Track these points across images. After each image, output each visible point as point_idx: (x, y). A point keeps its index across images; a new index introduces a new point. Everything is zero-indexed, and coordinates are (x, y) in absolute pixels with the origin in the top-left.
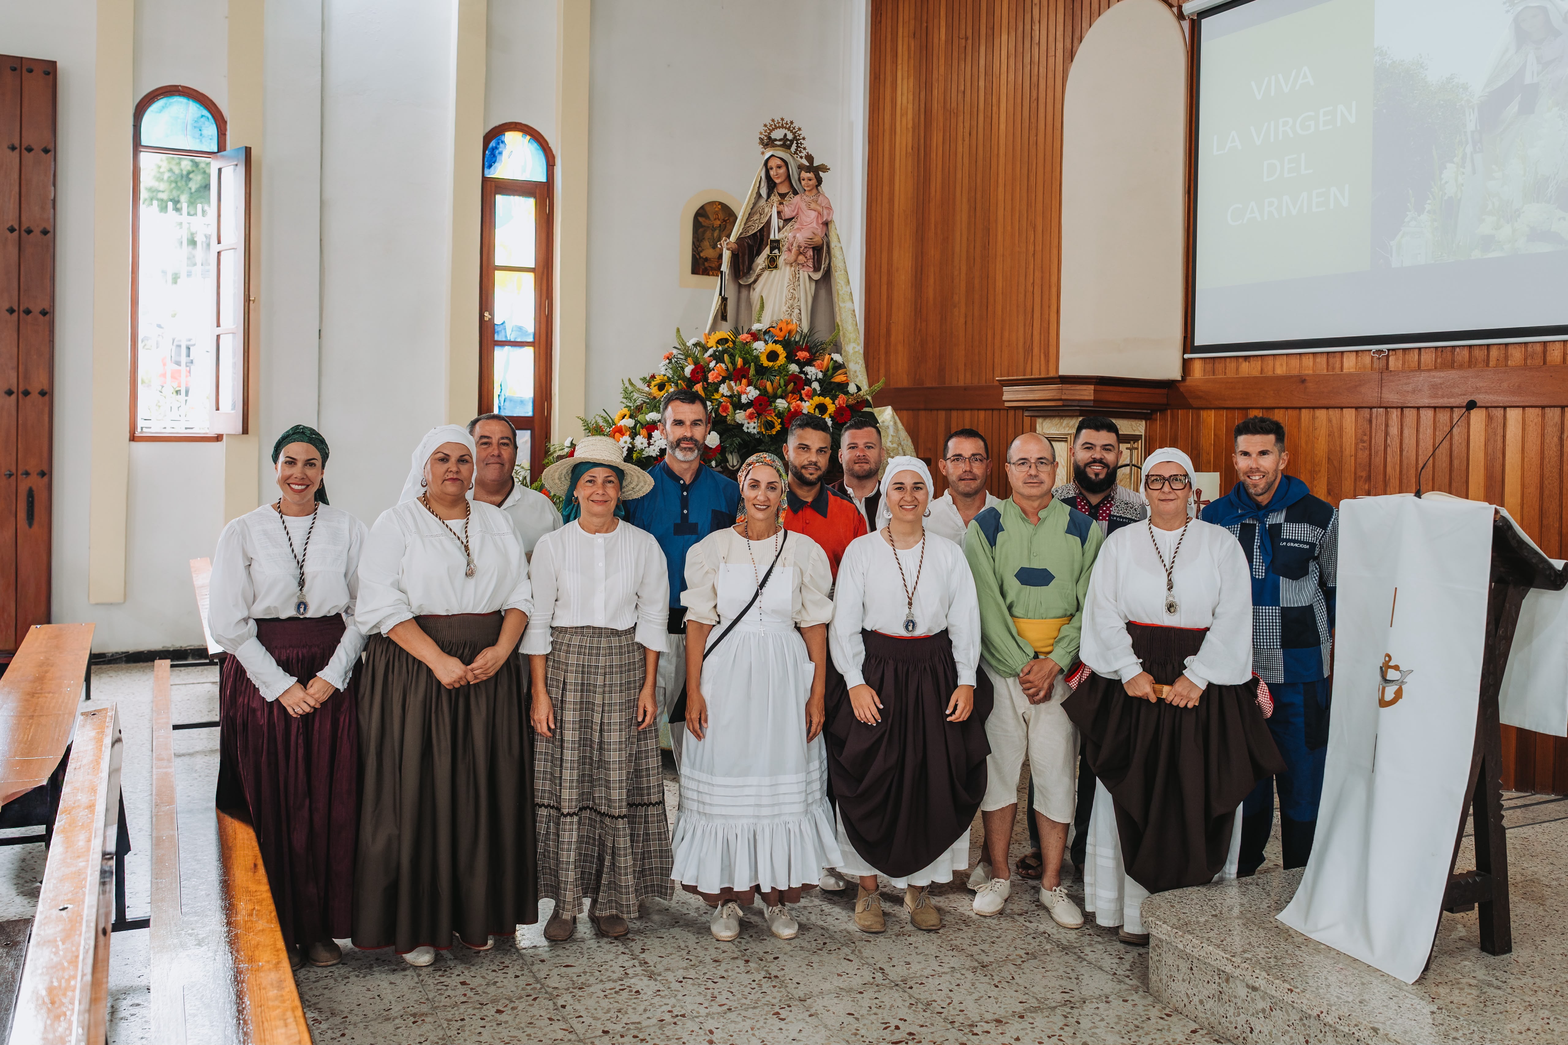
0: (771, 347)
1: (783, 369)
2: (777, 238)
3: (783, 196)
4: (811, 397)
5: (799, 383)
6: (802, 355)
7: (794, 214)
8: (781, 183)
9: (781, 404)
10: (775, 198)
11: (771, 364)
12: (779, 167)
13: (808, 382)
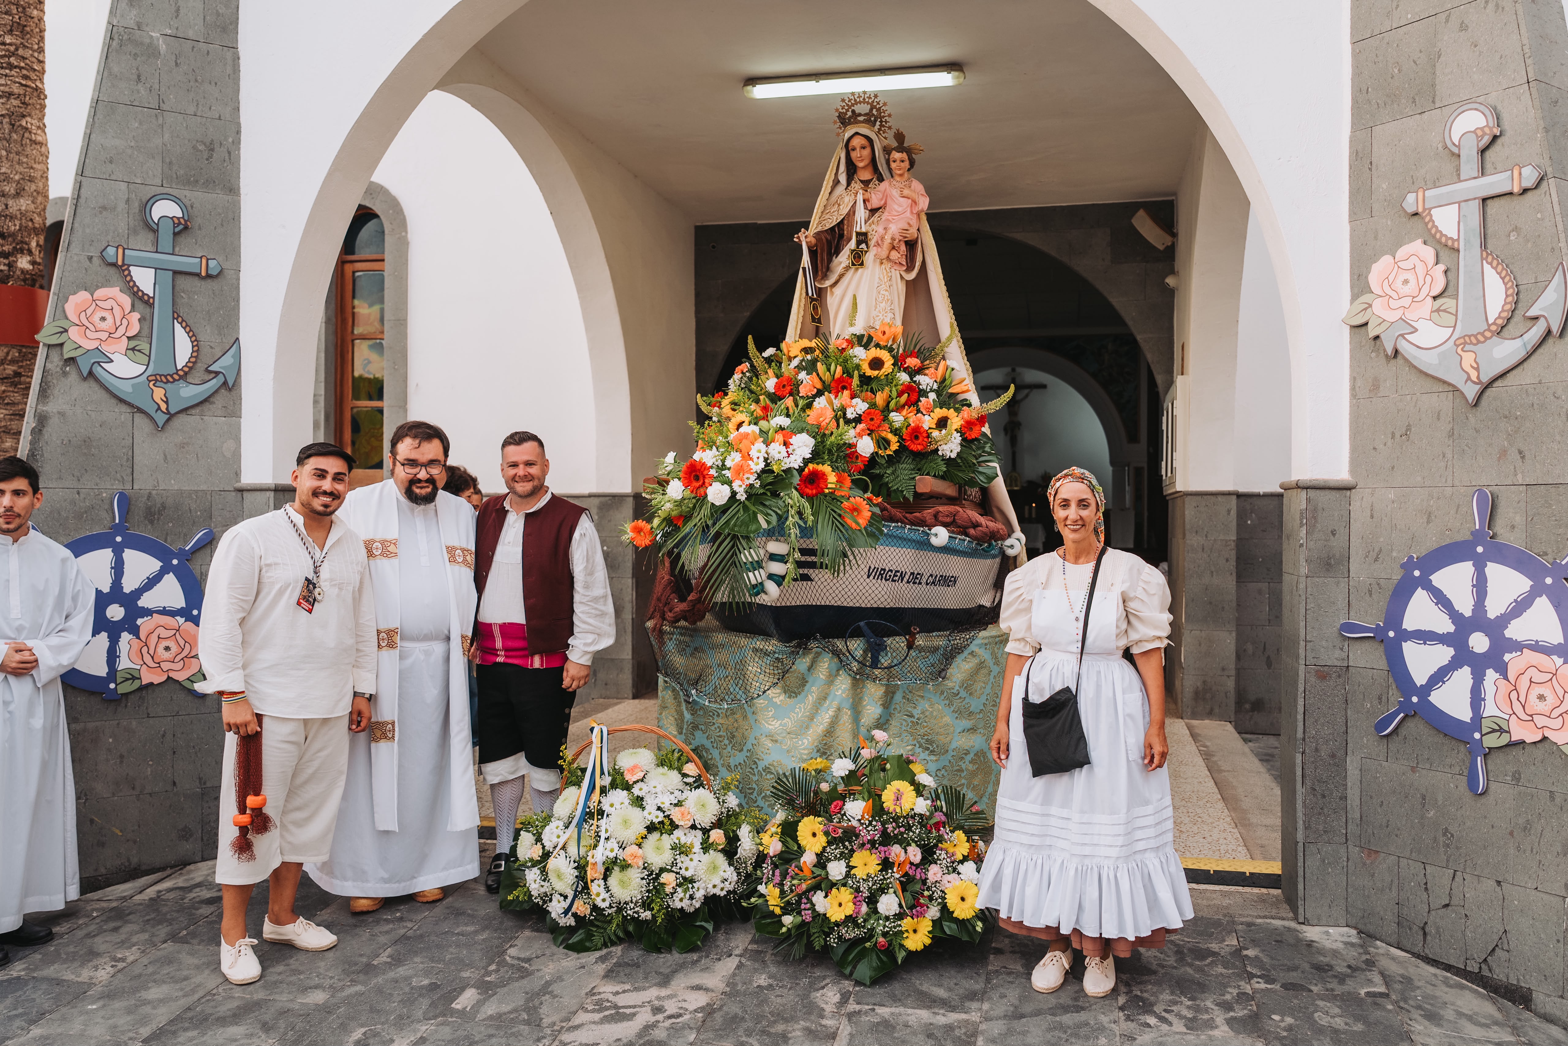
0: (874, 352)
1: (890, 380)
2: (864, 230)
3: (866, 183)
4: (930, 411)
5: (914, 394)
6: (913, 362)
7: (883, 202)
8: (863, 168)
9: (897, 418)
10: (856, 185)
11: (876, 373)
12: (863, 148)
13: (924, 393)
